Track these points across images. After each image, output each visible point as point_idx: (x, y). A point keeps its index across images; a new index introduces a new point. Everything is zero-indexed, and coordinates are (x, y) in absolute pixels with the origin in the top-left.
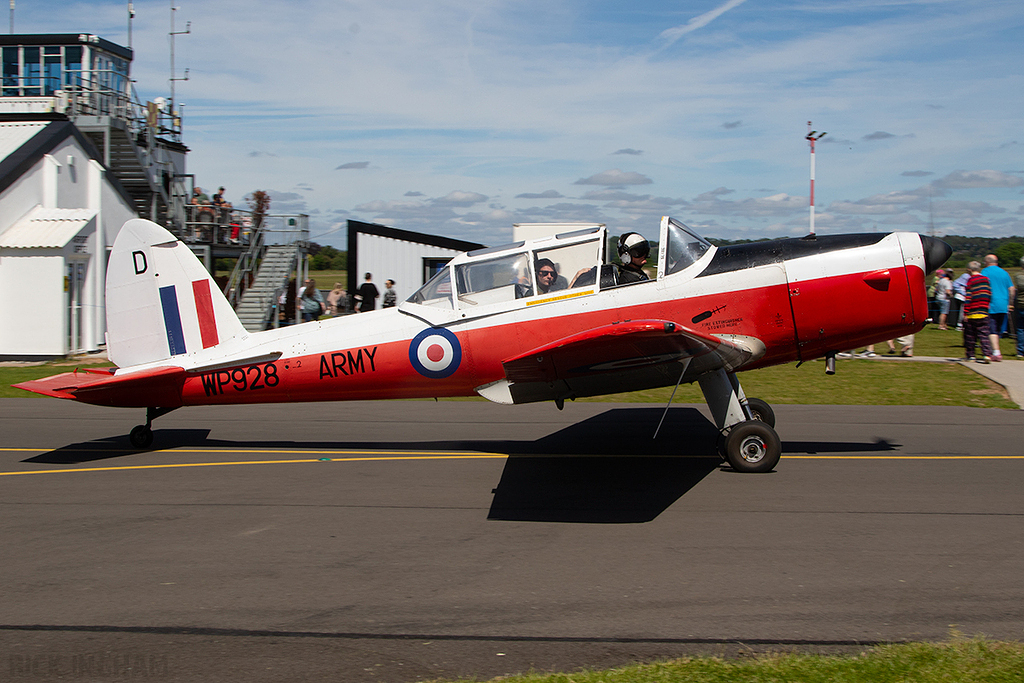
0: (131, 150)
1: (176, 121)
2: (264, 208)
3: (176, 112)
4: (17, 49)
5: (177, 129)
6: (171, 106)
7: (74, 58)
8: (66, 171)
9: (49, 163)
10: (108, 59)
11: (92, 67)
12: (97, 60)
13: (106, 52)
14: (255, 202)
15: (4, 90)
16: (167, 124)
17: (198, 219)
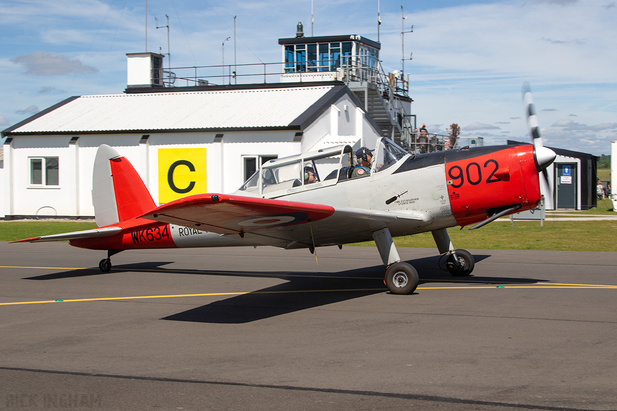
0: (380, 101)
1: (405, 84)
2: (457, 134)
3: (405, 78)
4: (316, 45)
5: (406, 89)
6: (402, 75)
7: (347, 49)
8: (343, 114)
9: (334, 109)
10: (367, 49)
11: (357, 54)
12: (360, 50)
13: (365, 45)
14: (451, 130)
15: (308, 69)
16: (400, 86)
17: (418, 141)
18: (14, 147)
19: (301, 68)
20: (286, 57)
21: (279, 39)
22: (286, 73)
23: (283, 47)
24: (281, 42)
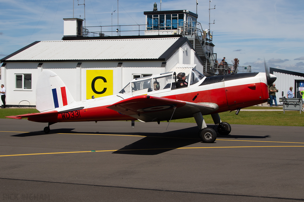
0: (201, 46)
1: (211, 36)
2: (237, 64)
3: (211, 34)
4: (164, 15)
5: (211, 39)
6: (209, 32)
7: (181, 17)
8: (185, 52)
10: (191, 18)
11: (186, 20)
12: (188, 18)
13: (190, 16)
14: (234, 62)
15: (160, 28)
16: (208, 37)
17: (219, 67)
18: (7, 68)
19: (156, 28)
20: (148, 22)
21: (144, 12)
22: (148, 30)
23: (146, 16)
24: (145, 13)
